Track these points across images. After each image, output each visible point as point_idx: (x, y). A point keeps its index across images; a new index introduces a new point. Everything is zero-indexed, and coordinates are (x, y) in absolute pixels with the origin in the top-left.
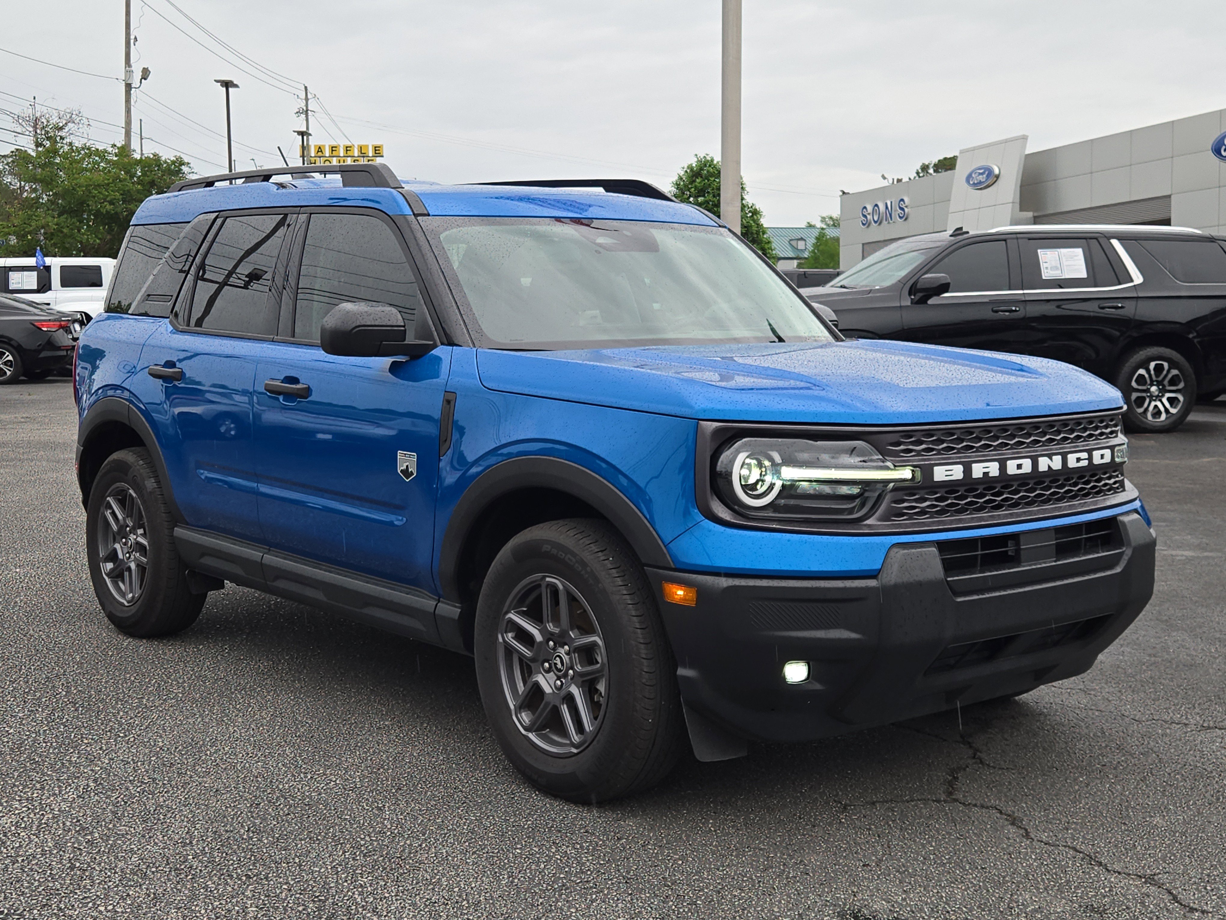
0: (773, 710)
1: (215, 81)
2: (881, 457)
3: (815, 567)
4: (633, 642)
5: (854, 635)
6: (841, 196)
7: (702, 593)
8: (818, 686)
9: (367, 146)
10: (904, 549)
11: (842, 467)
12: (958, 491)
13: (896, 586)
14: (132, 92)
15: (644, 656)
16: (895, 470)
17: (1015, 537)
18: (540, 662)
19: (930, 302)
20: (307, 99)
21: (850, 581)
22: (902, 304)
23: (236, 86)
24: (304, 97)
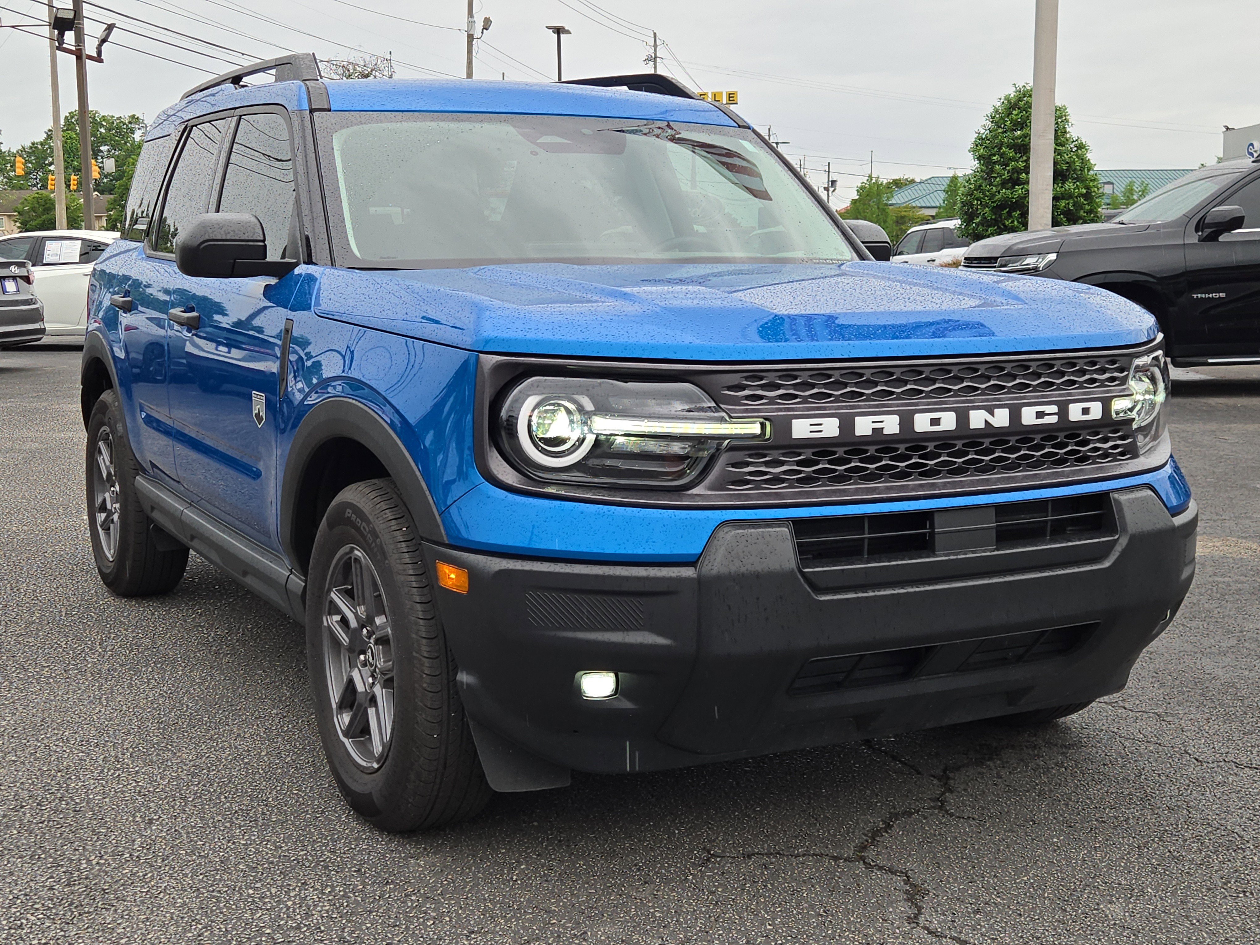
0: (575, 731)
1: (547, 27)
2: (713, 404)
3: (610, 548)
4: (414, 636)
5: (661, 641)
6: (1223, 132)
7: (474, 575)
8: (627, 704)
9: (722, 93)
10: (741, 527)
11: (659, 418)
12: (835, 453)
13: (719, 578)
14: (474, 43)
15: (426, 654)
16: (730, 423)
17: (926, 516)
18: (356, 653)
19: (1221, 239)
20: (655, 46)
21: (657, 568)
22: (1186, 242)
23: (568, 32)
24: (653, 44)
